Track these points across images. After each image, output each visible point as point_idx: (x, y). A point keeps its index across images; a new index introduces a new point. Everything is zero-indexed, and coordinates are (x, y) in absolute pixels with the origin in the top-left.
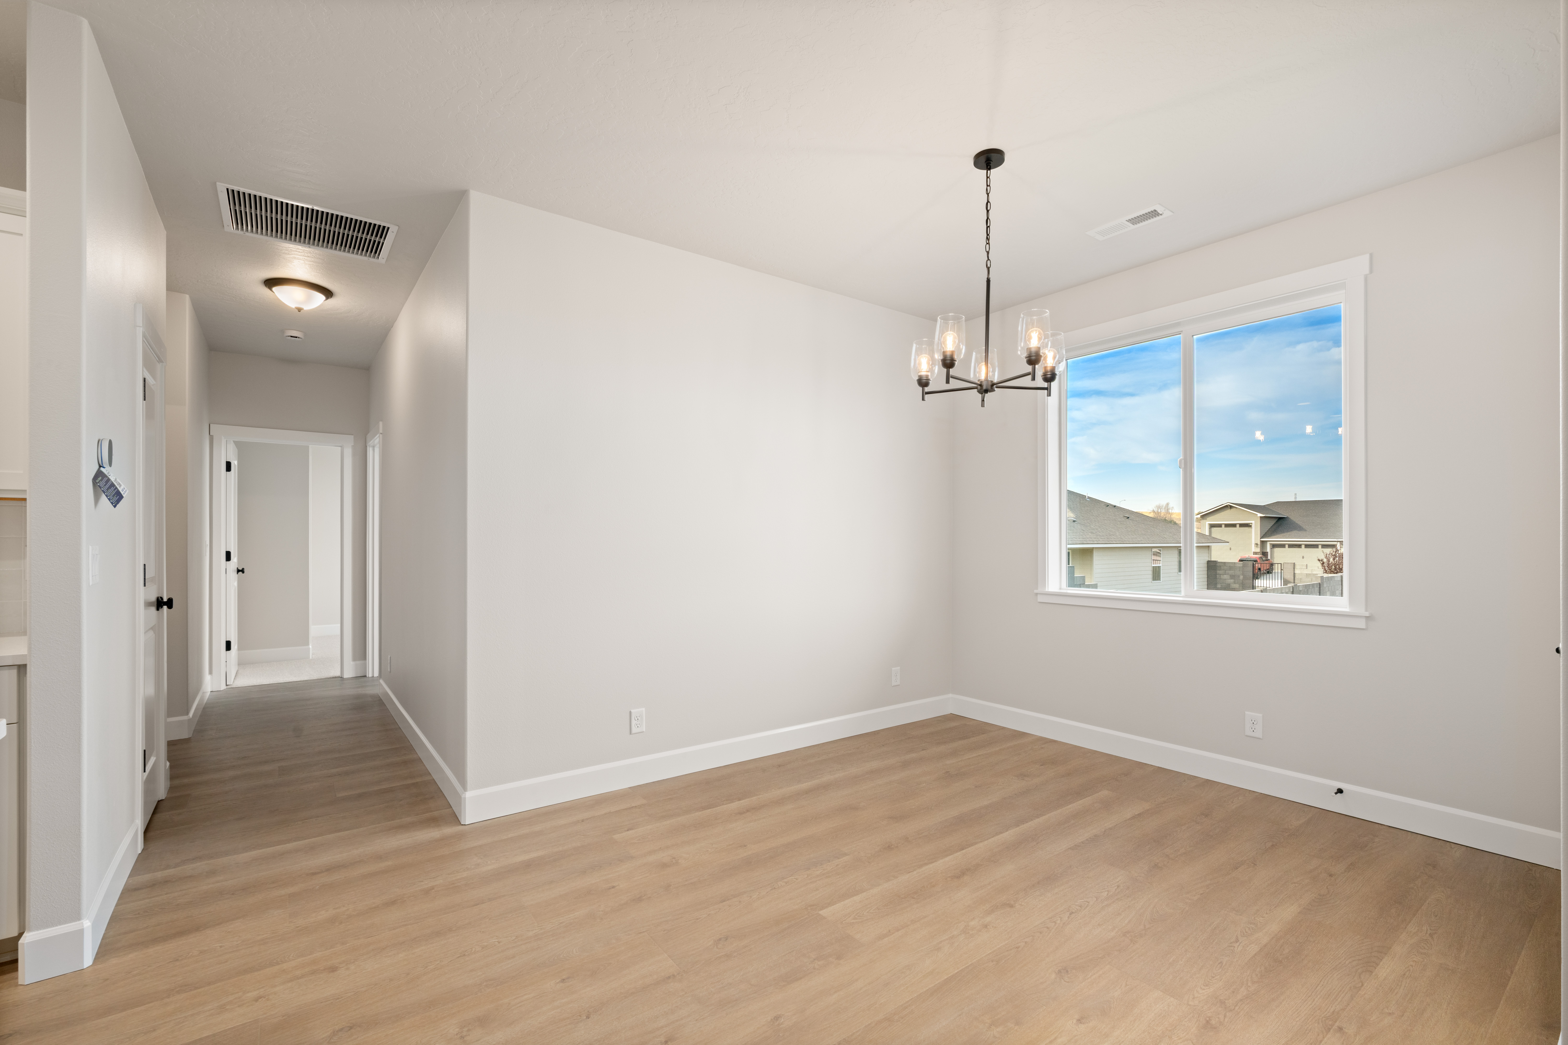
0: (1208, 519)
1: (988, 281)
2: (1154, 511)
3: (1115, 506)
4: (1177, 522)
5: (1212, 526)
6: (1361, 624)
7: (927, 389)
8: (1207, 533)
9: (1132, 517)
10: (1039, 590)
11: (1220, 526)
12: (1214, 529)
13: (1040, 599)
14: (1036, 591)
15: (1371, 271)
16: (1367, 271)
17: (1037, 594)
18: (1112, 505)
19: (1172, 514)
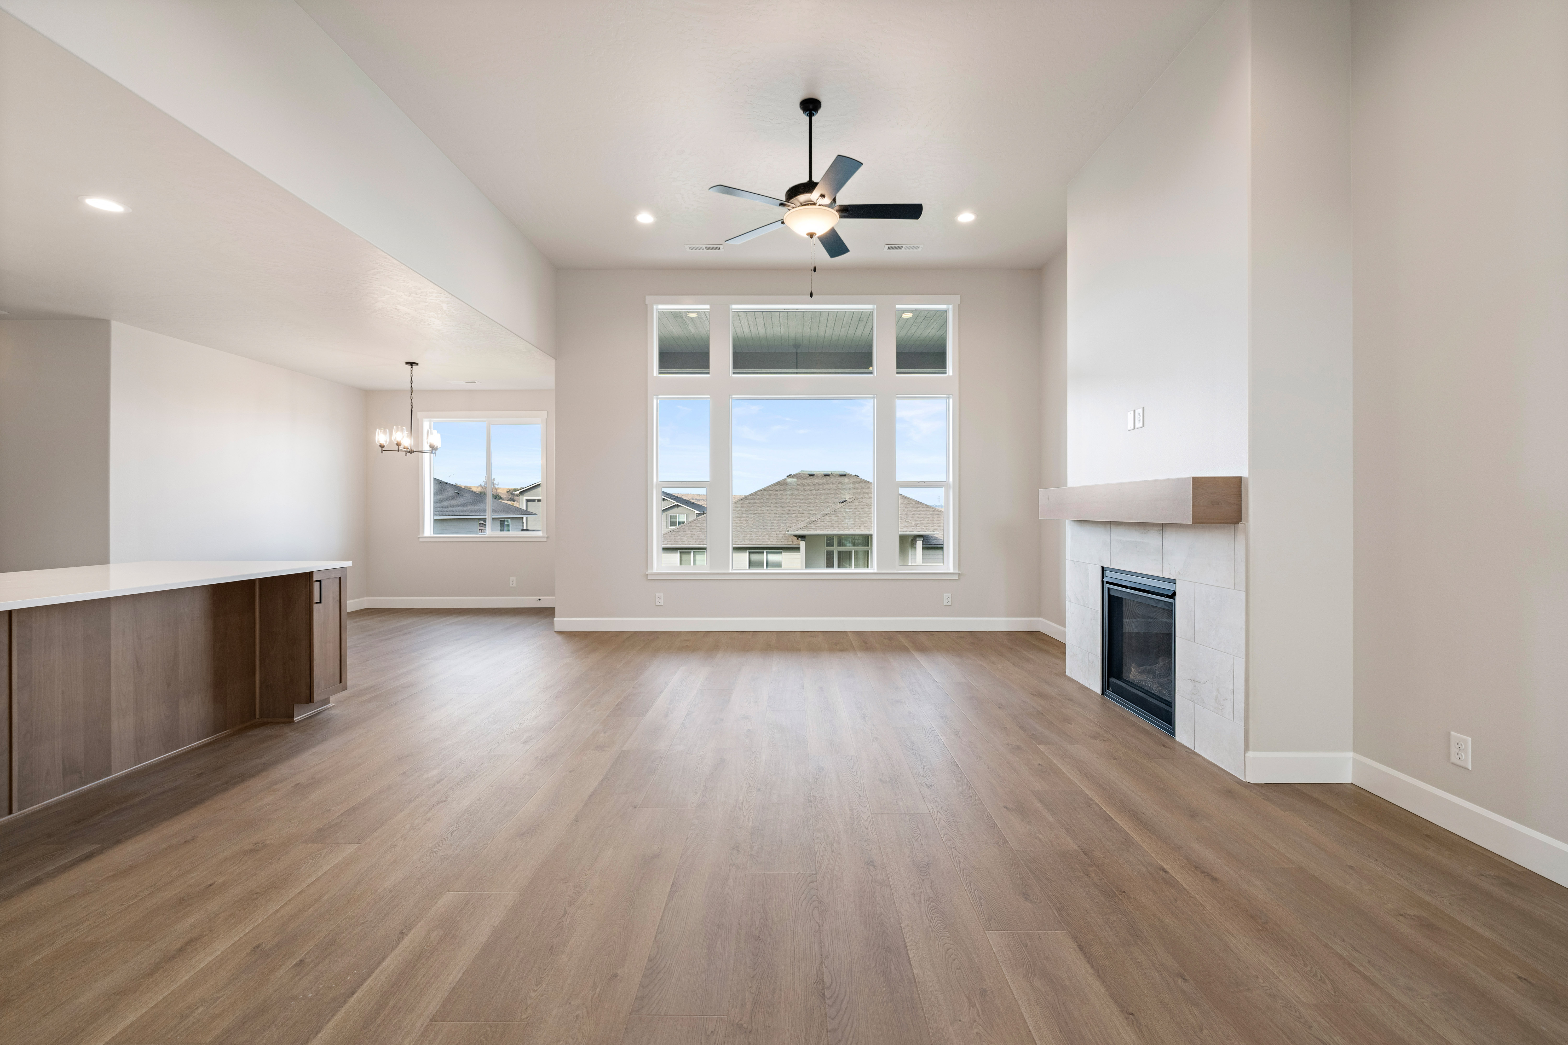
0: (525, 494)
1: (412, 411)
2: (481, 486)
3: (447, 483)
4: (502, 496)
5: (528, 501)
6: (545, 539)
7: (383, 449)
8: (524, 508)
9: (462, 493)
10: (420, 536)
11: (534, 501)
12: (529, 504)
13: (421, 540)
14: (418, 536)
15: (548, 417)
16: (546, 417)
17: (419, 538)
18: (444, 482)
19: (497, 489)
